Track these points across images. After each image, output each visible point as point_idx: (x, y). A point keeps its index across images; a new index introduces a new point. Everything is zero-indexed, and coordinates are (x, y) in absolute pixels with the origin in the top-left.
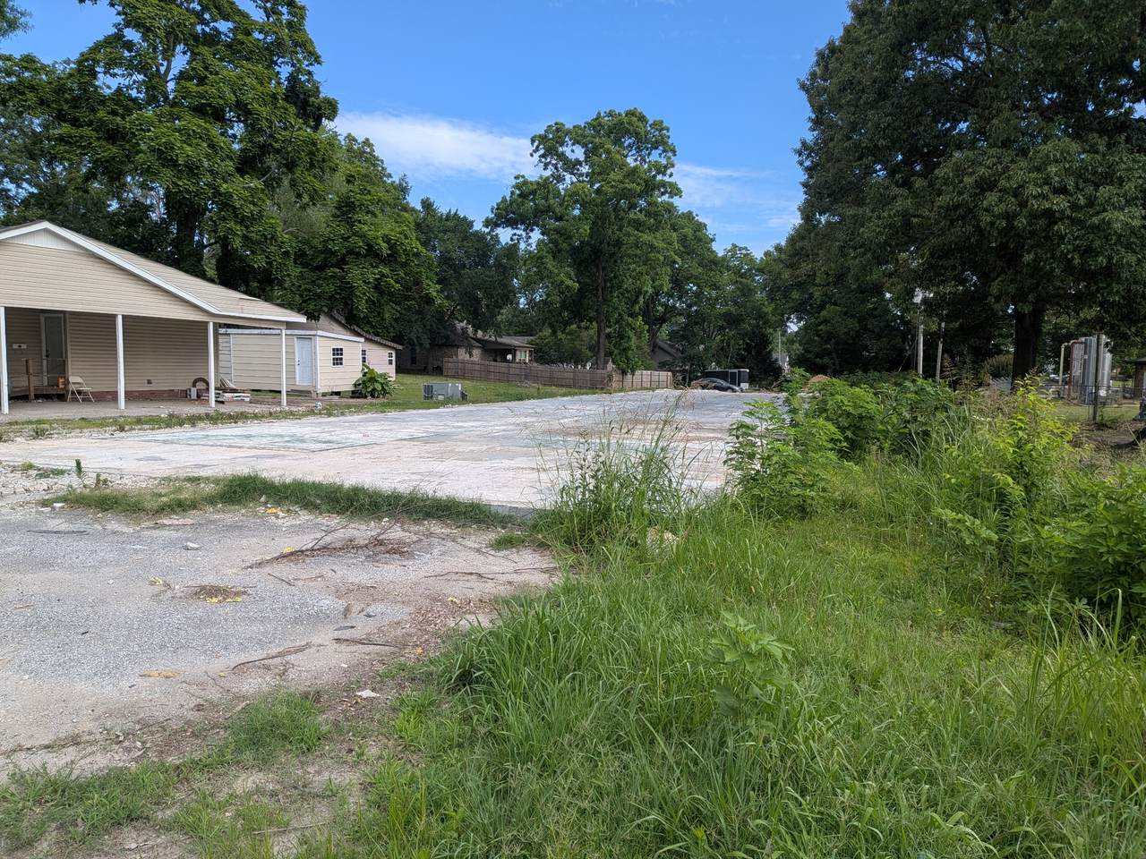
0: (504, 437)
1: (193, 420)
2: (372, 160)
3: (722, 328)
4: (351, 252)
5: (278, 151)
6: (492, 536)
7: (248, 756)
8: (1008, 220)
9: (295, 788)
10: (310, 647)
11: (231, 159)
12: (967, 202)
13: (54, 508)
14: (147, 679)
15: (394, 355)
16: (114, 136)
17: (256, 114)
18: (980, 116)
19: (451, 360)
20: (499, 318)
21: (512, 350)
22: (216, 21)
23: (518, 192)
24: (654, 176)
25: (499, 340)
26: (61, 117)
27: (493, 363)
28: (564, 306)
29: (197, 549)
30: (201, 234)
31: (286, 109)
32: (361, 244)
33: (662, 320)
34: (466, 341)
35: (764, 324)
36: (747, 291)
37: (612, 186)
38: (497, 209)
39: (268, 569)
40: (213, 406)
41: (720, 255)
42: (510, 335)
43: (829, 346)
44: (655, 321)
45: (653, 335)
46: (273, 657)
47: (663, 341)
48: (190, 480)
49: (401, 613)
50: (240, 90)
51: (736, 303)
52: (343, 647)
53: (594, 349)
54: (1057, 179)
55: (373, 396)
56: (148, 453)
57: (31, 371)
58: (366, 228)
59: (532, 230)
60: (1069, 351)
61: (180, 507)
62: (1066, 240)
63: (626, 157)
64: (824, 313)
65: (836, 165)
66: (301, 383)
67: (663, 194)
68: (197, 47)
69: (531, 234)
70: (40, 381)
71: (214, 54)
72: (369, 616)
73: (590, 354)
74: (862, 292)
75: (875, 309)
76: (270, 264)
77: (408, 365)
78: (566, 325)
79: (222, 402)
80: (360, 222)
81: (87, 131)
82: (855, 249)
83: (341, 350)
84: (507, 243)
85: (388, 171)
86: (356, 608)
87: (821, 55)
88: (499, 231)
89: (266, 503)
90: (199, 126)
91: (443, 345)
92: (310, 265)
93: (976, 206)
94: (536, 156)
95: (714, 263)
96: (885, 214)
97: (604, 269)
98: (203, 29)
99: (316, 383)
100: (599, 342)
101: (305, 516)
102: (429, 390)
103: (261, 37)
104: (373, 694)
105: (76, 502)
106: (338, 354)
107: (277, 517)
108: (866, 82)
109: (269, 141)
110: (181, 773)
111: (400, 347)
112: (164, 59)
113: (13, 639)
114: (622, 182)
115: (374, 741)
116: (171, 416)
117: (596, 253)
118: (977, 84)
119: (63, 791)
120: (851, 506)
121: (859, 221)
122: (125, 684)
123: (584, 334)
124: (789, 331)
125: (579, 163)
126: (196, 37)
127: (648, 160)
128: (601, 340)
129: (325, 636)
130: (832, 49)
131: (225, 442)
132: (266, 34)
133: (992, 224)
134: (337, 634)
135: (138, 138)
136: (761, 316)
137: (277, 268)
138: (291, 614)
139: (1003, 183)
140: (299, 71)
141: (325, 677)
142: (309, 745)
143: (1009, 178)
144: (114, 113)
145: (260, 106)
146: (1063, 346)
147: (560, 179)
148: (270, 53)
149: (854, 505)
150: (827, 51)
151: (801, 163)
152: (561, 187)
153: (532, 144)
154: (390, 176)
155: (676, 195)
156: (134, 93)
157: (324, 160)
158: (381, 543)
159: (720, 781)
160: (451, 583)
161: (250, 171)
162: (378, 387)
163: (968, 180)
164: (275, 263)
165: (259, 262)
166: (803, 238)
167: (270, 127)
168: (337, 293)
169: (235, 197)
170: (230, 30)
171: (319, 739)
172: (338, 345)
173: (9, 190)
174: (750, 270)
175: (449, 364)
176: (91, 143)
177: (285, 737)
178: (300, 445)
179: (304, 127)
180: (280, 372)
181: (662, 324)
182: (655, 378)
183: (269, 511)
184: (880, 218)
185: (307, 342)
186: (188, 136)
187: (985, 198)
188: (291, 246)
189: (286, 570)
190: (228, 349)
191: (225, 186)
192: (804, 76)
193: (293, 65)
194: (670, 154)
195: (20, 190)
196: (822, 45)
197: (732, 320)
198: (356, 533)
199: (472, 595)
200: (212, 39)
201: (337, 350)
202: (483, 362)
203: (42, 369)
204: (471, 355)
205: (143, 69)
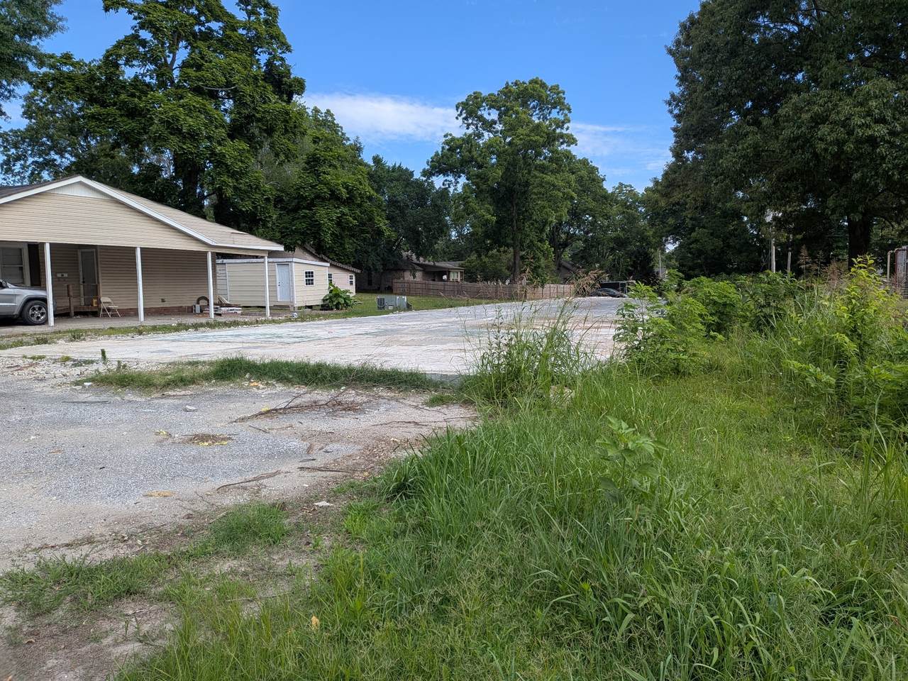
0: (440, 331)
1: (196, 327)
2: (334, 127)
3: (613, 249)
4: (318, 197)
5: (259, 120)
6: (427, 397)
7: (226, 547)
8: (838, 146)
9: (262, 570)
10: (279, 473)
11: (223, 127)
12: (805, 133)
13: (84, 387)
14: (149, 498)
15: (354, 277)
16: (133, 113)
17: (241, 92)
18: (813, 66)
19: (399, 281)
20: (436, 246)
21: (447, 272)
22: (209, 21)
23: (447, 147)
24: (554, 130)
25: (437, 264)
26: (92, 100)
27: (431, 282)
28: (487, 236)
29: (194, 411)
30: (202, 187)
31: (265, 87)
32: (325, 190)
33: (565, 245)
34: (411, 266)
35: (647, 245)
36: (632, 220)
37: (521, 139)
38: (431, 162)
39: (249, 423)
40: (213, 317)
41: (610, 192)
42: (445, 261)
43: (699, 261)
44: (560, 246)
45: (558, 257)
46: (250, 481)
47: (566, 261)
48: (190, 363)
49: (353, 449)
50: (229, 73)
51: (623, 229)
52: (305, 473)
53: (512, 268)
54: (877, 111)
55: (338, 309)
56: (160, 348)
57: (71, 294)
58: (329, 177)
59: (460, 177)
60: (894, 257)
61: (182, 382)
62: (887, 160)
63: (532, 115)
64: (694, 234)
65: (699, 112)
66: (281, 299)
67: (562, 143)
68: (196, 42)
69: (459, 180)
70: (79, 302)
71: (209, 47)
72: (327, 452)
73: (508, 273)
74: (725, 217)
75: (736, 230)
76: (255, 208)
77: (366, 286)
78: (488, 251)
79: (220, 315)
80: (324, 173)
81: (112, 110)
82: (717, 177)
83: (312, 273)
84: (440, 188)
85: (347, 135)
86: (317, 446)
87: (683, 26)
88: (434, 179)
89: (249, 379)
90: (198, 102)
91: (392, 270)
92: (287, 208)
93: (812, 137)
94: (460, 118)
95: (606, 198)
96: (740, 147)
97: (517, 205)
98: (200, 29)
99: (293, 299)
100: (515, 263)
101: (280, 387)
102: (381, 302)
103: (244, 32)
104: (328, 504)
105: (102, 381)
106: (309, 276)
107: (258, 388)
108: (720, 44)
109: (253, 112)
110: (172, 561)
111: (359, 271)
112: (170, 52)
113: (46, 474)
114: (528, 136)
115: (327, 536)
116: (179, 325)
117: (511, 192)
118: (810, 41)
119: (78, 574)
120: (716, 369)
121: (719, 154)
122: (131, 502)
123: (504, 257)
124: (667, 251)
125: (495, 122)
126: (194, 34)
127: (549, 118)
128: (517, 262)
129: (292, 466)
130: (693, 21)
131: (220, 340)
132: (249, 30)
133: (826, 150)
134: (301, 465)
135: (151, 113)
136: (643, 239)
137: (261, 211)
138: (265, 452)
139: (833, 116)
140: (274, 58)
141: (290, 494)
142: (274, 539)
143: (838, 113)
144: (133, 95)
145: (245, 85)
146: (889, 253)
147: (480, 136)
148: (251, 45)
149: (720, 368)
150: (688, 24)
151: (671, 112)
152: (481, 142)
153: (457, 110)
154: (348, 139)
155: (572, 143)
156: (147, 79)
157: (295, 127)
158: (340, 404)
159: (603, 547)
160: (393, 429)
161: (239, 137)
162: (342, 301)
163: (806, 116)
164: (259, 207)
165: (246, 206)
166: (675, 172)
167: (253, 102)
168: (308, 229)
169: (227, 156)
170: (221, 28)
171: (283, 535)
172: (309, 269)
173: (55, 160)
174: (634, 202)
175: (397, 284)
176: (115, 119)
177: (256, 534)
178: (279, 340)
179: (280, 101)
180: (264, 291)
181: (564, 248)
182: (561, 290)
183: (252, 385)
184: (736, 151)
185: (285, 267)
186: (190, 110)
187: (819, 129)
188: (272, 194)
189: (264, 423)
190: (224, 275)
191: (219, 148)
192: (670, 43)
193: (270, 54)
194: (566, 112)
195: (64, 160)
196: (684, 18)
197: (620, 243)
198: (319, 397)
199: (409, 436)
200: (207, 36)
201: (309, 273)
202: (424, 281)
203: (80, 293)
204: (414, 277)
205: (154, 60)
